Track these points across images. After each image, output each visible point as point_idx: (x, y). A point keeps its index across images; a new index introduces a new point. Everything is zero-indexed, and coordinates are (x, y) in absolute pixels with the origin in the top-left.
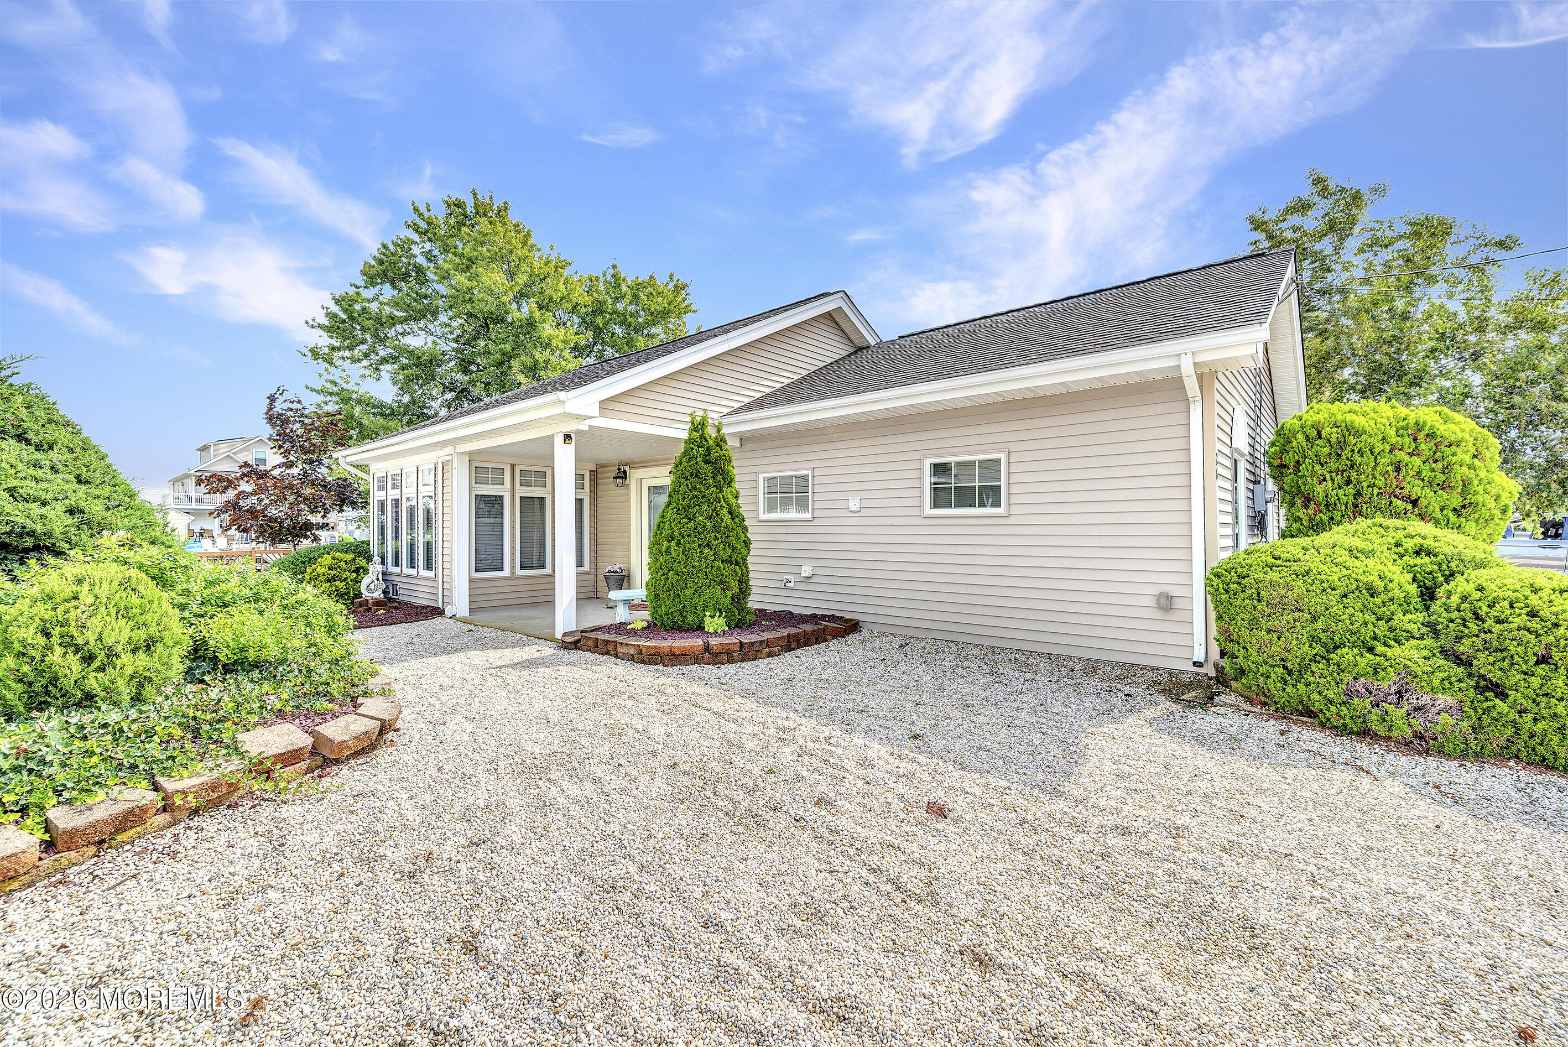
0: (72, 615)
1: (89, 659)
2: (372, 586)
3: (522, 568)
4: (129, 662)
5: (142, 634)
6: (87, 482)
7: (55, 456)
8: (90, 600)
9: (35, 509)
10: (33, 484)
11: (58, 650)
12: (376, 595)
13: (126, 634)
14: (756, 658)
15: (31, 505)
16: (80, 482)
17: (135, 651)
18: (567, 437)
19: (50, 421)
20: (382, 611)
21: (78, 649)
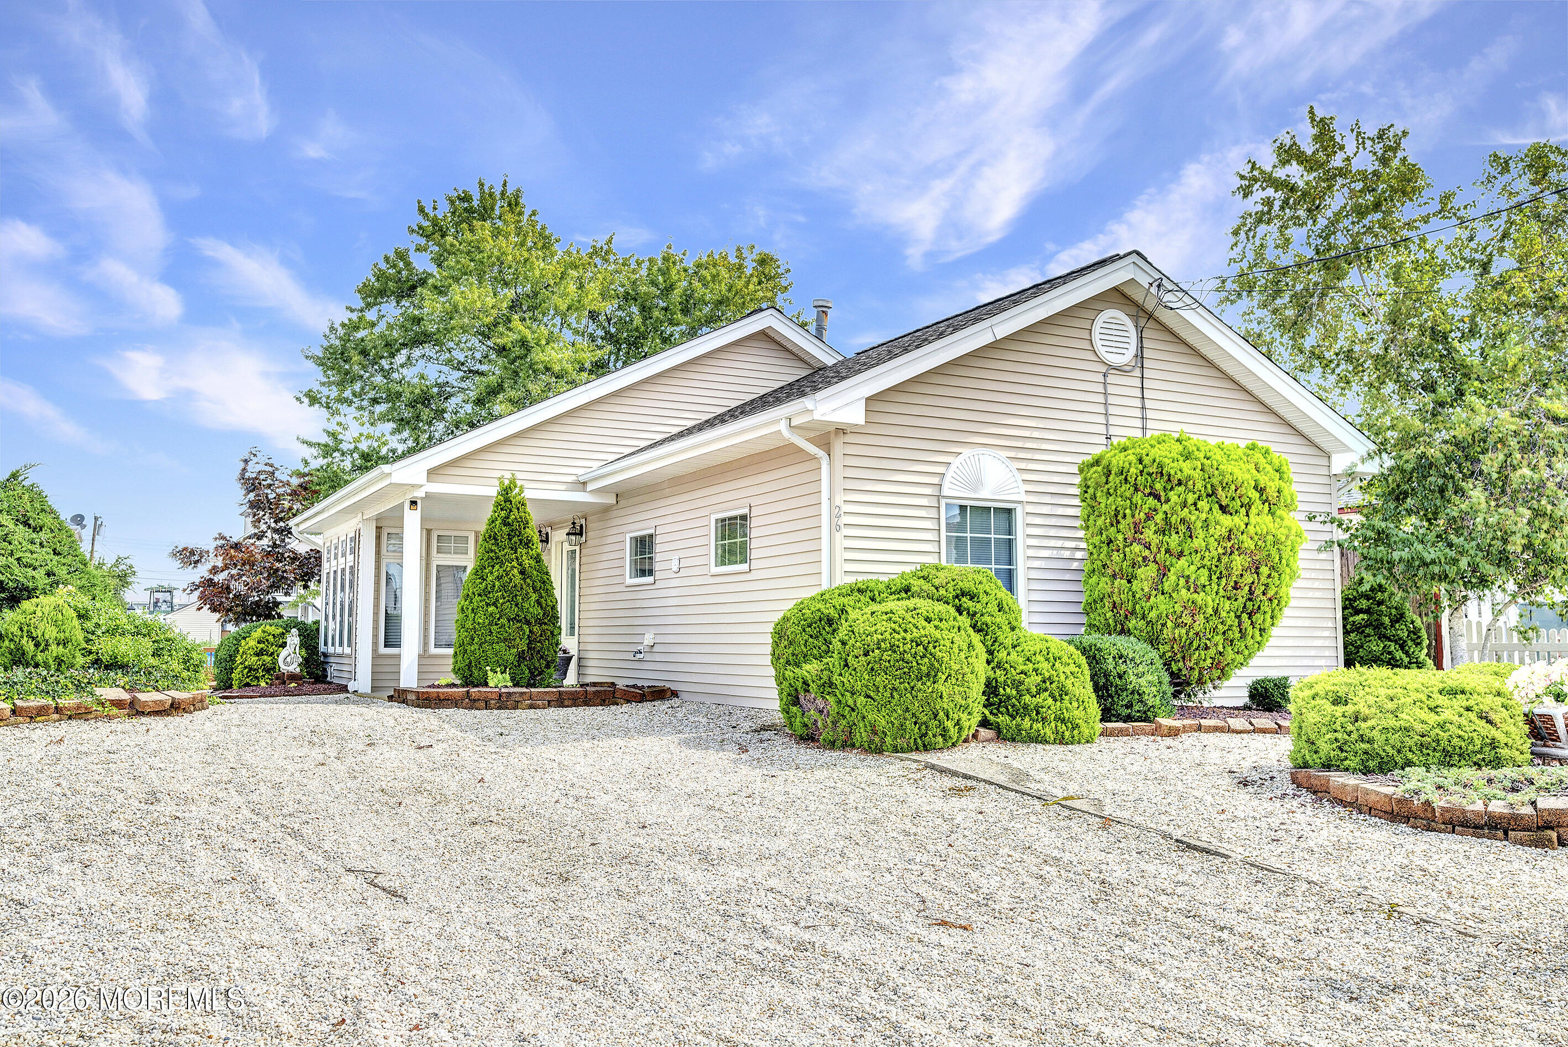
0: (32, 622)
1: (37, 645)
2: (289, 659)
3: (436, 646)
4: (55, 650)
5: (62, 636)
6: (59, 554)
7: (43, 536)
8: (40, 614)
9: (30, 572)
10: (29, 555)
11: (25, 639)
12: (291, 668)
13: (54, 634)
14: (515, 708)
15: (27, 570)
16: (55, 553)
17: (58, 644)
18: (414, 503)
19: (43, 510)
20: (293, 685)
21: (33, 639)
